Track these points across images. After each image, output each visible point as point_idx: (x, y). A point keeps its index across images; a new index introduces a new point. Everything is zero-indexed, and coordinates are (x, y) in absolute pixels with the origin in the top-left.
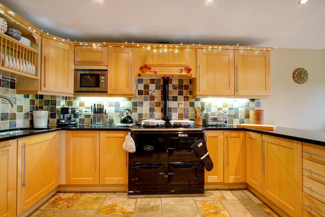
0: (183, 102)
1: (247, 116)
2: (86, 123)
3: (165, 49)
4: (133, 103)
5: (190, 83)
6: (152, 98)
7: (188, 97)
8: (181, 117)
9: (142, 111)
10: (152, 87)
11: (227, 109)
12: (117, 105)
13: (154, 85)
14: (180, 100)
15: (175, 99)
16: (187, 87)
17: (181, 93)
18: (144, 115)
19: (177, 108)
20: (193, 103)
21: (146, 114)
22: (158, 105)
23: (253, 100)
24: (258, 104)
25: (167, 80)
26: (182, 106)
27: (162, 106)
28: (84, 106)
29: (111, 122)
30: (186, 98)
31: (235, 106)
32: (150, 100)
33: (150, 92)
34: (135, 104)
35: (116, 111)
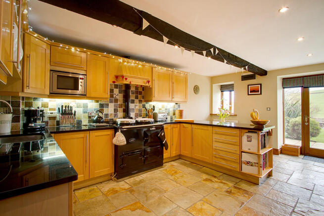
0: (138, 104)
1: (174, 114)
2: (51, 126)
3: (133, 63)
4: (100, 104)
5: (143, 90)
6: (116, 101)
7: (141, 101)
8: (137, 116)
9: (108, 112)
10: (116, 91)
11: (164, 109)
12: (85, 106)
13: (118, 90)
14: (137, 103)
15: (133, 102)
16: (141, 93)
17: (137, 97)
18: (109, 115)
19: (134, 109)
20: (145, 105)
21: (111, 114)
22: (121, 106)
23: (177, 104)
24: (179, 106)
25: (128, 87)
26: (137, 107)
27: (123, 107)
28: (47, 107)
29: (79, 122)
30: (140, 101)
31: (168, 108)
32: (115, 102)
33: (114, 95)
34: (102, 106)
35: (84, 112)
